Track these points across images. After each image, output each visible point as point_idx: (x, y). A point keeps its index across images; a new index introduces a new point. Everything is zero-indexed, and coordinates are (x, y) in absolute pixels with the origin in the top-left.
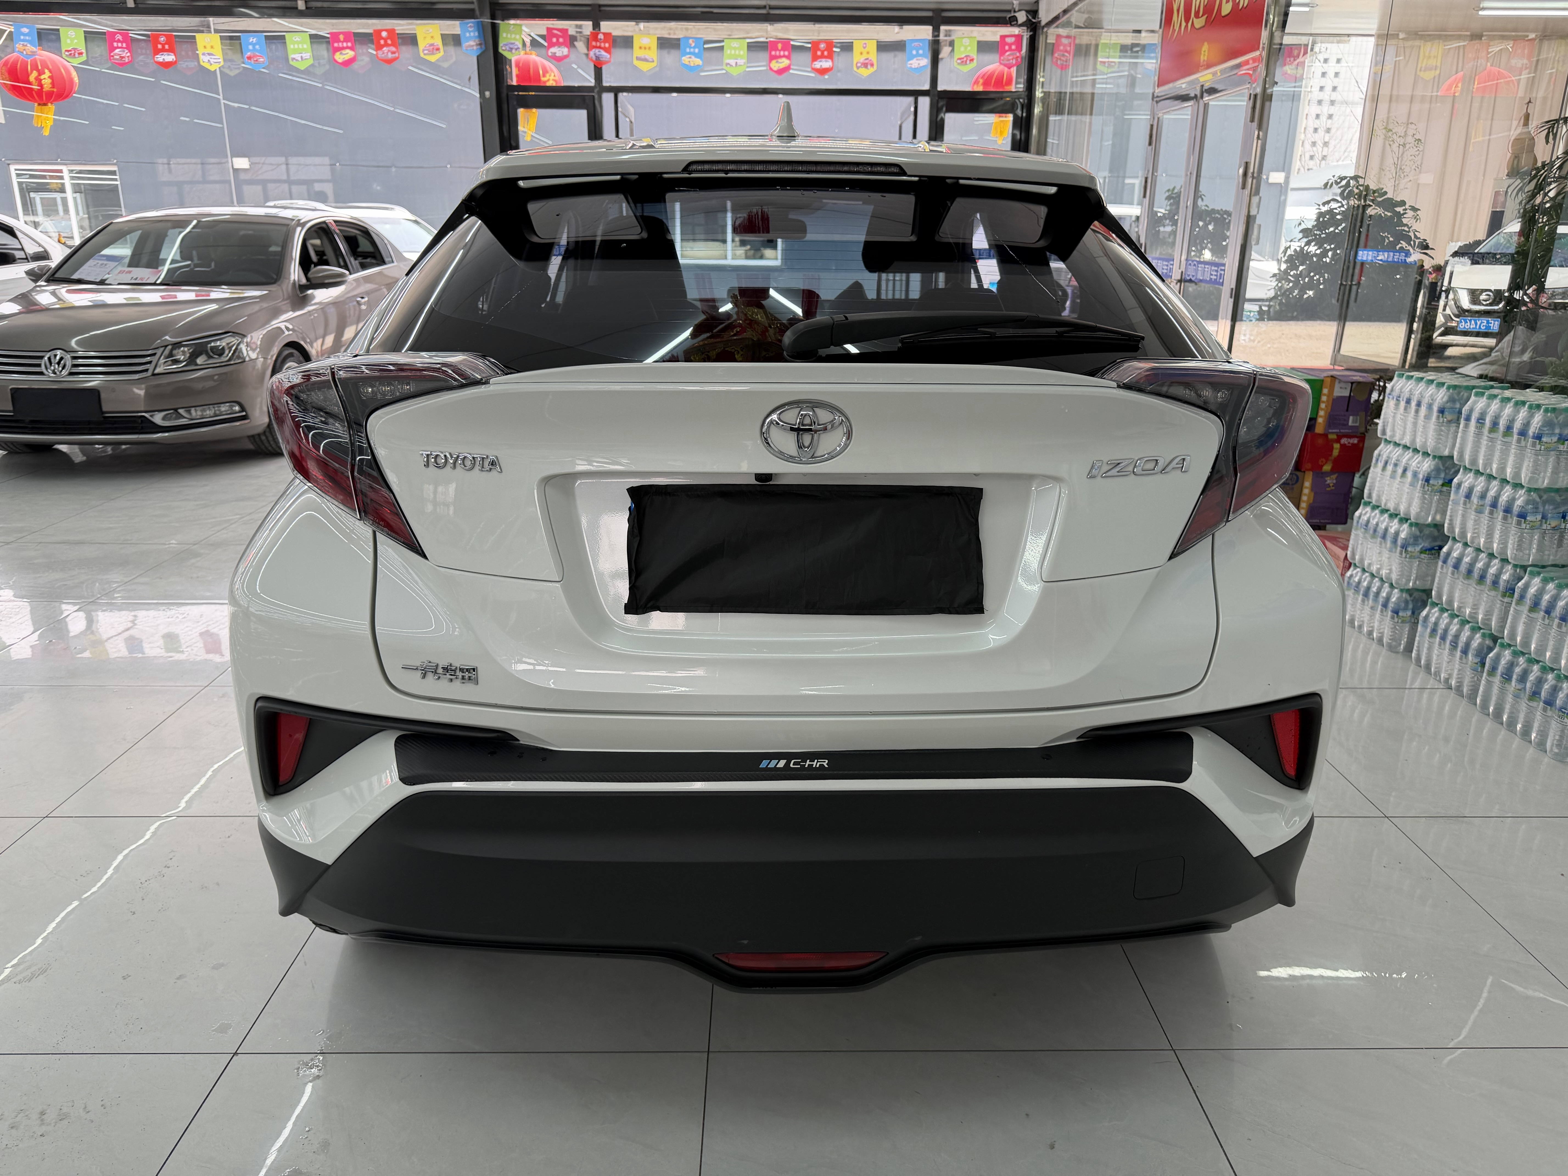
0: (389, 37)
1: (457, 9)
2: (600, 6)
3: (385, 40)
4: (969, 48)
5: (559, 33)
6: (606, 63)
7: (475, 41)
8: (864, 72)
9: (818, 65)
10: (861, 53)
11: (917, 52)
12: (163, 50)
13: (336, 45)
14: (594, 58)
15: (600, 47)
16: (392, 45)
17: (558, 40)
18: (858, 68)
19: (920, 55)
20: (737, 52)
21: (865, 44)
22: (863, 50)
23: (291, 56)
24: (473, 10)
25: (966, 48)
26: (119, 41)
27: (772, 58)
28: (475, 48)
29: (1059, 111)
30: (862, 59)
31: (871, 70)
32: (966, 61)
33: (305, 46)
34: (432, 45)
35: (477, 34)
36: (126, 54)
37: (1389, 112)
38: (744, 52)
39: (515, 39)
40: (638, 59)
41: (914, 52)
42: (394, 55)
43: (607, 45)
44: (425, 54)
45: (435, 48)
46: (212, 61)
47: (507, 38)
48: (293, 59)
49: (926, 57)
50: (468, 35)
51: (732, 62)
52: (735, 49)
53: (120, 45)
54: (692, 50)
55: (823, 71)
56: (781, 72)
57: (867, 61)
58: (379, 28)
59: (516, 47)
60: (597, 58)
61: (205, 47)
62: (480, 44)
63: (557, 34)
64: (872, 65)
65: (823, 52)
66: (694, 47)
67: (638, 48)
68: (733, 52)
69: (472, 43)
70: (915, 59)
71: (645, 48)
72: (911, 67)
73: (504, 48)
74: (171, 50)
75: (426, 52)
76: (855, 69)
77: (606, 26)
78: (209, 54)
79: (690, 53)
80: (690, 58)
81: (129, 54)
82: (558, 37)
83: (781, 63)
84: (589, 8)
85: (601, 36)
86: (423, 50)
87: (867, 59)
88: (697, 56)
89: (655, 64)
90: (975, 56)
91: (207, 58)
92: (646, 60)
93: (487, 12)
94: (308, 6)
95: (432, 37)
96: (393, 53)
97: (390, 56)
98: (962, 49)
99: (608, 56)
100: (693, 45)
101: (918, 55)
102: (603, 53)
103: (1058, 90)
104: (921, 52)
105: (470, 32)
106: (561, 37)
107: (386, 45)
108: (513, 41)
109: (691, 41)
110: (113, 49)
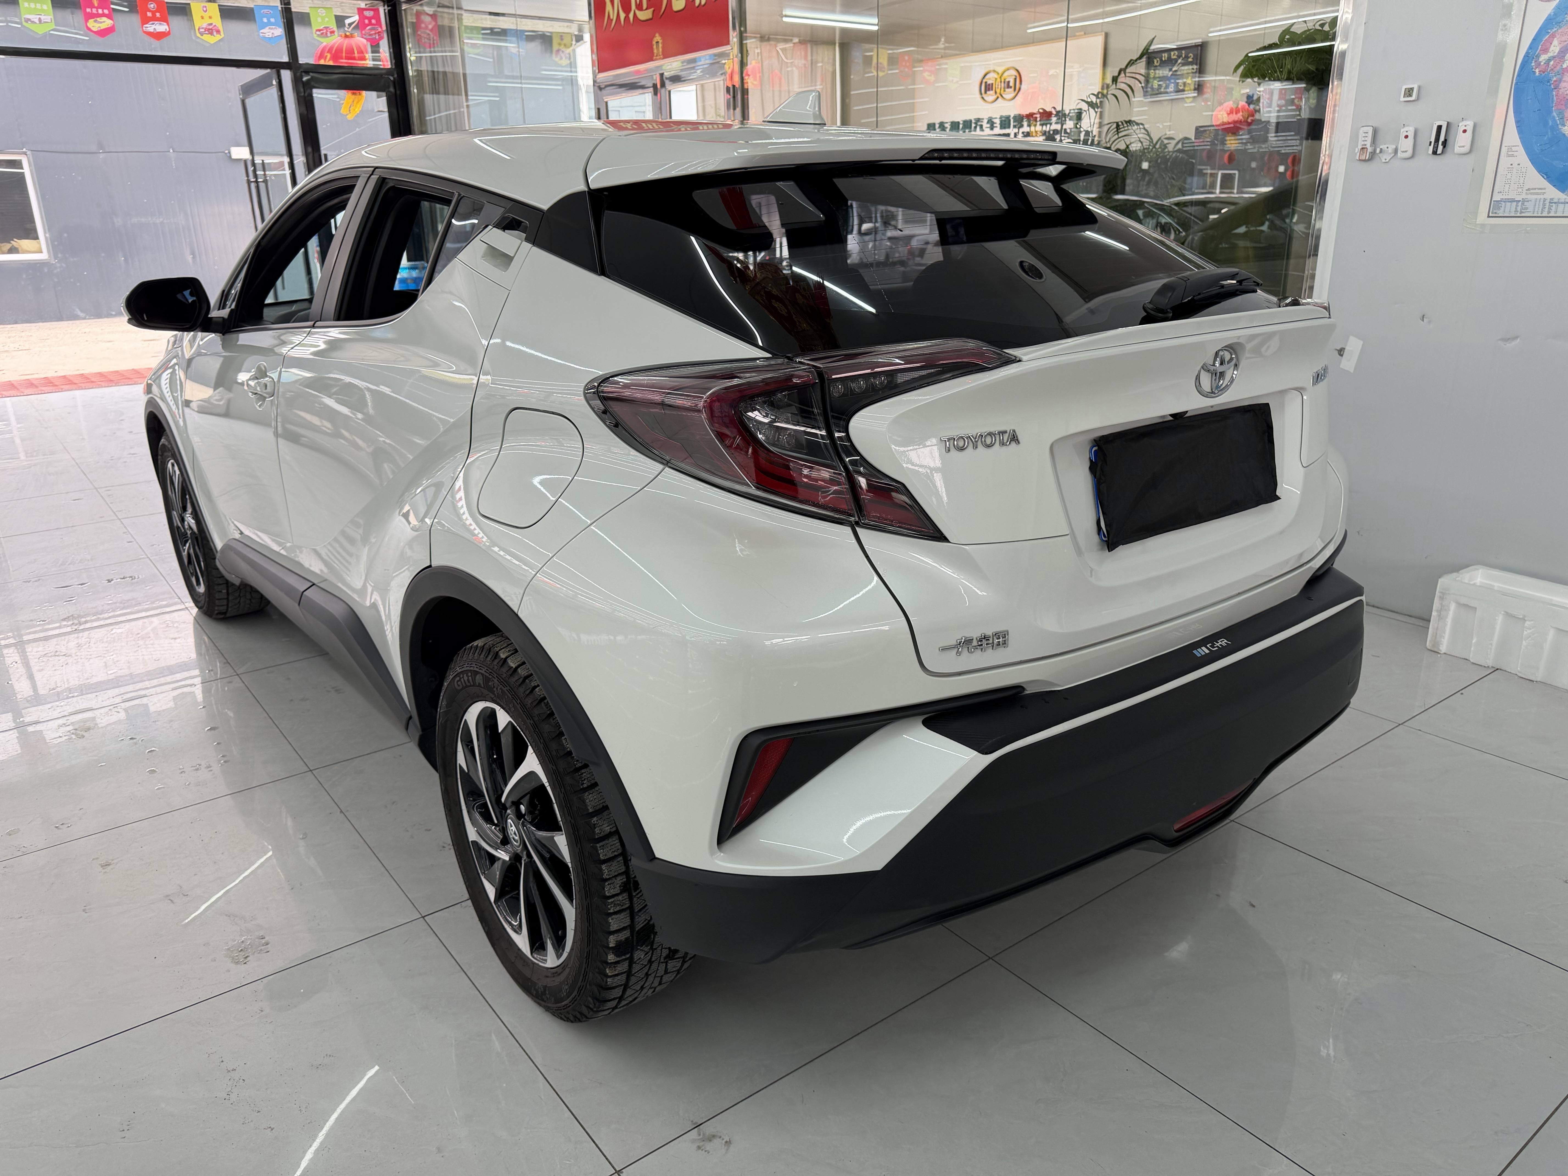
4: (327, 19)
8: (211, 39)
9: (151, 28)
11: (269, 20)
18: (202, 34)
19: (272, 24)
21: (206, 7)
22: (203, 14)
25: (323, 18)
27: (88, 17)
29: (435, 91)
30: (204, 24)
31: (218, 37)
32: (326, 34)
37: (715, 99)
41: (265, 20)
49: (280, 27)
55: (158, 36)
57: (211, 27)
64: (218, 32)
70: (268, 28)
72: (264, 37)
76: (198, 35)
83: (101, 22)
87: (211, 24)
90: (335, 29)
98: (319, 20)
101: (269, 23)
103: (430, 69)
104: (272, 20)
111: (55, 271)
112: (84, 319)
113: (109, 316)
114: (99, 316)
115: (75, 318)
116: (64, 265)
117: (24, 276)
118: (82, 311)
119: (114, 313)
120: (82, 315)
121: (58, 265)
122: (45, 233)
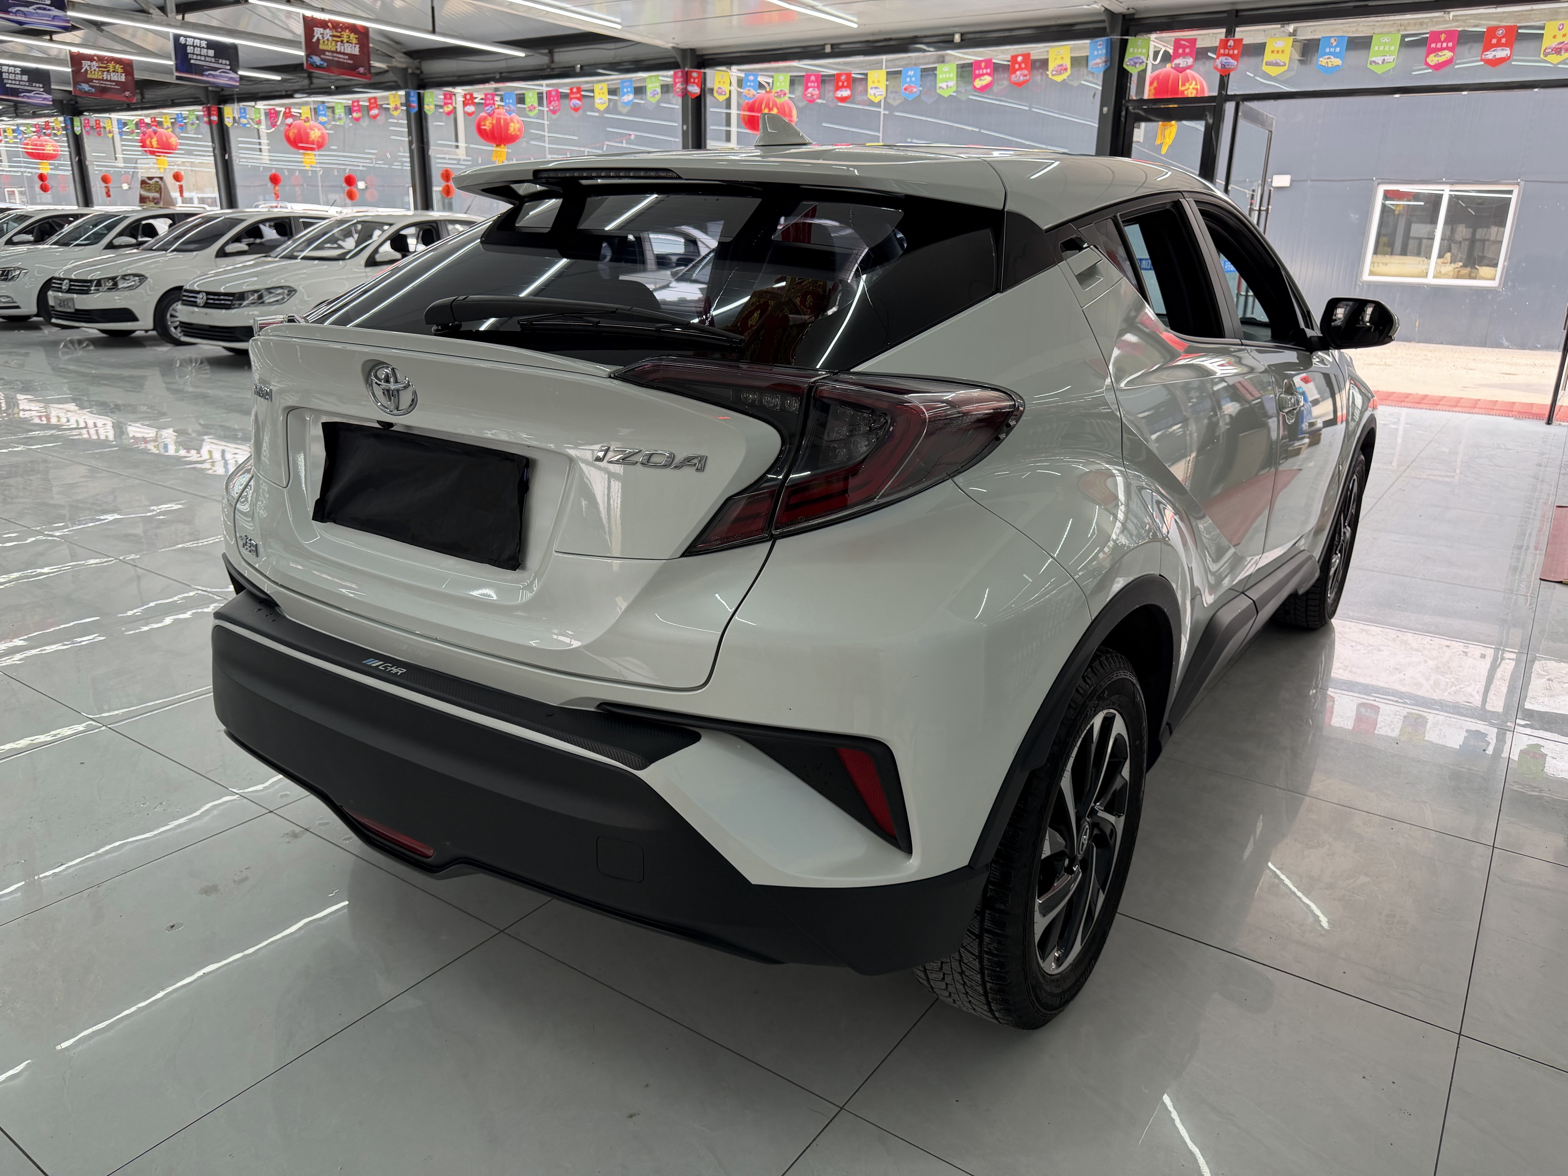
0: (1023, 61)
1: (1093, 28)
2: (1237, 11)
3: (1020, 64)
5: (1186, 43)
6: (1234, 69)
7: (1101, 59)
8: (1554, 60)
9: (1490, 55)
10: (1555, 37)
12: (843, 87)
13: (977, 72)
14: (1219, 67)
15: (1228, 55)
16: (1025, 68)
17: (1184, 51)
18: (1546, 55)
20: (1387, 48)
23: (939, 85)
24: (1105, 28)
26: (812, 82)
28: (1100, 65)
33: (951, 75)
34: (1061, 65)
35: (1104, 51)
36: (816, 92)
38: (1395, 47)
39: (1141, 53)
40: (1268, 64)
42: (1025, 78)
43: (1236, 52)
44: (1053, 75)
45: (1063, 68)
46: (877, 93)
47: (1133, 52)
48: (940, 88)
50: (1096, 53)
51: (1379, 60)
52: (1385, 44)
53: (813, 84)
54: (1332, 50)
55: (1495, 62)
56: (1438, 67)
58: (1015, 53)
59: (1141, 61)
60: (1223, 66)
61: (873, 82)
62: (1106, 62)
63: (1185, 45)
65: (1499, 39)
66: (1336, 47)
67: (1270, 51)
68: (1382, 48)
69: (1098, 61)
71: (1278, 52)
73: (1128, 63)
74: (848, 87)
75: (1054, 73)
76: (1543, 56)
77: (1242, 32)
78: (876, 88)
79: (1330, 53)
80: (1329, 58)
81: (817, 92)
82: (1184, 47)
84: (1225, 15)
85: (1231, 43)
86: (1052, 71)
88: (1336, 55)
89: (1286, 68)
91: (874, 91)
92: (1277, 64)
93: (1119, 29)
94: (963, 38)
95: (1062, 58)
96: (1025, 76)
97: (1022, 78)
99: (1236, 63)
100: (1335, 44)
102: (1231, 60)
105: (1098, 50)
106: (1187, 47)
107: (1020, 69)
108: (1138, 56)
109: (1332, 40)
110: (807, 88)
111: (1499, 299)
112: (1508, 348)
113: (1534, 348)
114: (1523, 346)
115: (1498, 345)
116: (1509, 294)
117: (1467, 301)
118: (1507, 340)
119: (1539, 346)
120: (1506, 343)
121: (1504, 293)
122: (1505, 261)
